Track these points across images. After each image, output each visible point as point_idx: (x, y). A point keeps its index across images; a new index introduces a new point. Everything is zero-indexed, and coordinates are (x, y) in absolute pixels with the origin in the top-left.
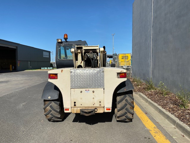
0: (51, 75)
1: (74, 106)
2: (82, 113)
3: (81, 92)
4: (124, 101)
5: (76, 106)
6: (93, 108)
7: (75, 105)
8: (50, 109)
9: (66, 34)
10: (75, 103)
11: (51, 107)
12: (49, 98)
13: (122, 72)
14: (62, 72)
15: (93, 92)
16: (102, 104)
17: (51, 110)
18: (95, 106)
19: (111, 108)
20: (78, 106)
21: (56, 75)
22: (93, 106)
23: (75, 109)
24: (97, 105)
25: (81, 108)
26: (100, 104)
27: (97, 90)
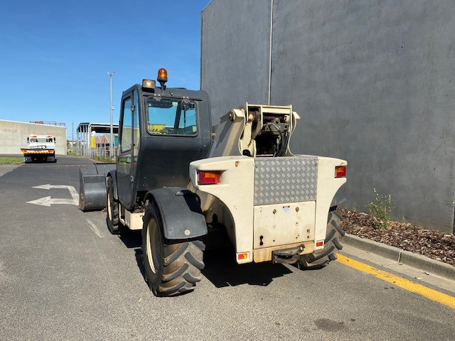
0: (207, 176)
1: (260, 246)
2: (277, 260)
3: (274, 212)
4: (330, 225)
5: (264, 246)
6: (297, 245)
7: (261, 244)
8: (186, 262)
9: (165, 70)
10: (261, 237)
11: (188, 256)
12: (187, 233)
14: (236, 166)
15: (297, 210)
16: (311, 234)
17: (189, 264)
18: (298, 240)
19: (324, 242)
20: (267, 246)
21: (219, 173)
22: (295, 241)
23: (262, 252)
24: (302, 238)
25: (273, 249)
26: (308, 234)
27: (303, 204)
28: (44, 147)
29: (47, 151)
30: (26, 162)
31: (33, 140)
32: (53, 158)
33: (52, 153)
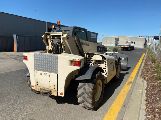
0: (25, 57)
4: (82, 89)
6: (49, 90)
7: (37, 84)
10: (37, 82)
12: (28, 74)
13: (74, 60)
14: (29, 55)
15: (49, 76)
18: (50, 88)
19: (64, 94)
20: (39, 86)
22: (49, 88)
23: (37, 87)
24: (52, 88)
26: (54, 87)
27: (52, 74)
28: (130, 45)
29: (127, 47)
30: (122, 50)
31: (127, 43)
32: (130, 49)
33: (129, 47)
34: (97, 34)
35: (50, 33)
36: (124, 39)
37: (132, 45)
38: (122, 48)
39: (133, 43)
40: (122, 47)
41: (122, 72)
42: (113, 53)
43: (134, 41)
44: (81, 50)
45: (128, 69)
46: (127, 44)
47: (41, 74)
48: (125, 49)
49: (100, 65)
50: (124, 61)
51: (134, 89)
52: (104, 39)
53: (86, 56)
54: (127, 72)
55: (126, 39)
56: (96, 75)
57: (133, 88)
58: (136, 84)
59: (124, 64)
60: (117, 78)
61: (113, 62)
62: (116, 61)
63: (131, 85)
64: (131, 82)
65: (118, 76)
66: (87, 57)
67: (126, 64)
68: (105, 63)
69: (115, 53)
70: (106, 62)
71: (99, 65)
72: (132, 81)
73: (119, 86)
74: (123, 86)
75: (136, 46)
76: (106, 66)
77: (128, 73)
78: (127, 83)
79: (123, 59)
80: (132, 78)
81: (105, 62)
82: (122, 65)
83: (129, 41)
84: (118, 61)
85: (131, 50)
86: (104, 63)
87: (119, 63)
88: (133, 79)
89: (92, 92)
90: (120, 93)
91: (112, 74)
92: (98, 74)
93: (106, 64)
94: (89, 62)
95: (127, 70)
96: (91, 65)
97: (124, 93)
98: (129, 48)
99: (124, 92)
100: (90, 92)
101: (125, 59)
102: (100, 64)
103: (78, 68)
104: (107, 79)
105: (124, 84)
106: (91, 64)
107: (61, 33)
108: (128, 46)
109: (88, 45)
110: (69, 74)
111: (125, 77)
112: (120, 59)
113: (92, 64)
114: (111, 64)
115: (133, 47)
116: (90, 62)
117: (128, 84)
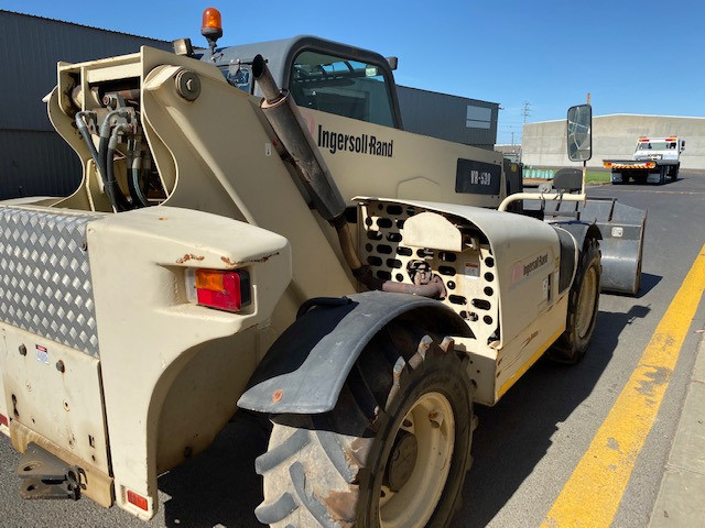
1: (15, 417)
4: (284, 470)
5: (20, 419)
7: (16, 412)
10: (14, 397)
13: (187, 263)
15: (61, 367)
16: (98, 452)
18: (75, 451)
19: (149, 500)
20: (26, 424)
22: (69, 448)
23: (20, 431)
24: (82, 451)
25: (37, 438)
26: (92, 450)
27: (73, 359)
28: (659, 158)
29: (644, 165)
30: (614, 183)
31: (642, 147)
32: (657, 177)
33: (652, 166)
34: (494, 108)
35: (82, 65)
36: (631, 131)
37: (670, 155)
38: (616, 171)
39: (674, 145)
40: (619, 165)
41: (609, 304)
42: (551, 196)
43: (682, 139)
44: (312, 184)
45: (646, 283)
46: (646, 152)
47: (24, 351)
48: (631, 176)
49: (453, 279)
50: (619, 244)
51: (681, 429)
52: (528, 130)
53: (369, 222)
54: (641, 302)
55: (640, 127)
56: (397, 370)
57: (672, 414)
58: (691, 387)
59: (624, 259)
60: (573, 350)
61: (543, 260)
62: (566, 251)
63: (660, 391)
64: (660, 375)
65: (582, 334)
66: (375, 227)
67: (634, 260)
68: (484, 269)
69: (567, 196)
70: (489, 262)
71: (446, 279)
72: (671, 364)
73: (585, 402)
74: (613, 400)
75: (687, 164)
76: (489, 291)
77: (641, 312)
78: (639, 375)
79: (617, 232)
80: (670, 341)
81: (483, 263)
82: (612, 264)
83: (656, 135)
84: (586, 246)
85: (663, 182)
86: (478, 266)
87: (588, 260)
88: (675, 350)
89: (354, 498)
90: (588, 455)
91: (534, 335)
92: (415, 361)
93: (489, 277)
94: (384, 257)
95: (639, 293)
96: (400, 277)
97: (610, 457)
98: (653, 171)
99: (613, 445)
100: (336, 500)
101: (628, 234)
102: (452, 272)
103: (224, 324)
104: (495, 375)
105: (616, 388)
106: (395, 272)
107: (138, 60)
108: (648, 162)
109: (385, 149)
110: (164, 367)
111: (625, 337)
112: (594, 234)
113: (403, 271)
114: (527, 270)
115: (674, 167)
116: (389, 256)
117: (645, 388)
